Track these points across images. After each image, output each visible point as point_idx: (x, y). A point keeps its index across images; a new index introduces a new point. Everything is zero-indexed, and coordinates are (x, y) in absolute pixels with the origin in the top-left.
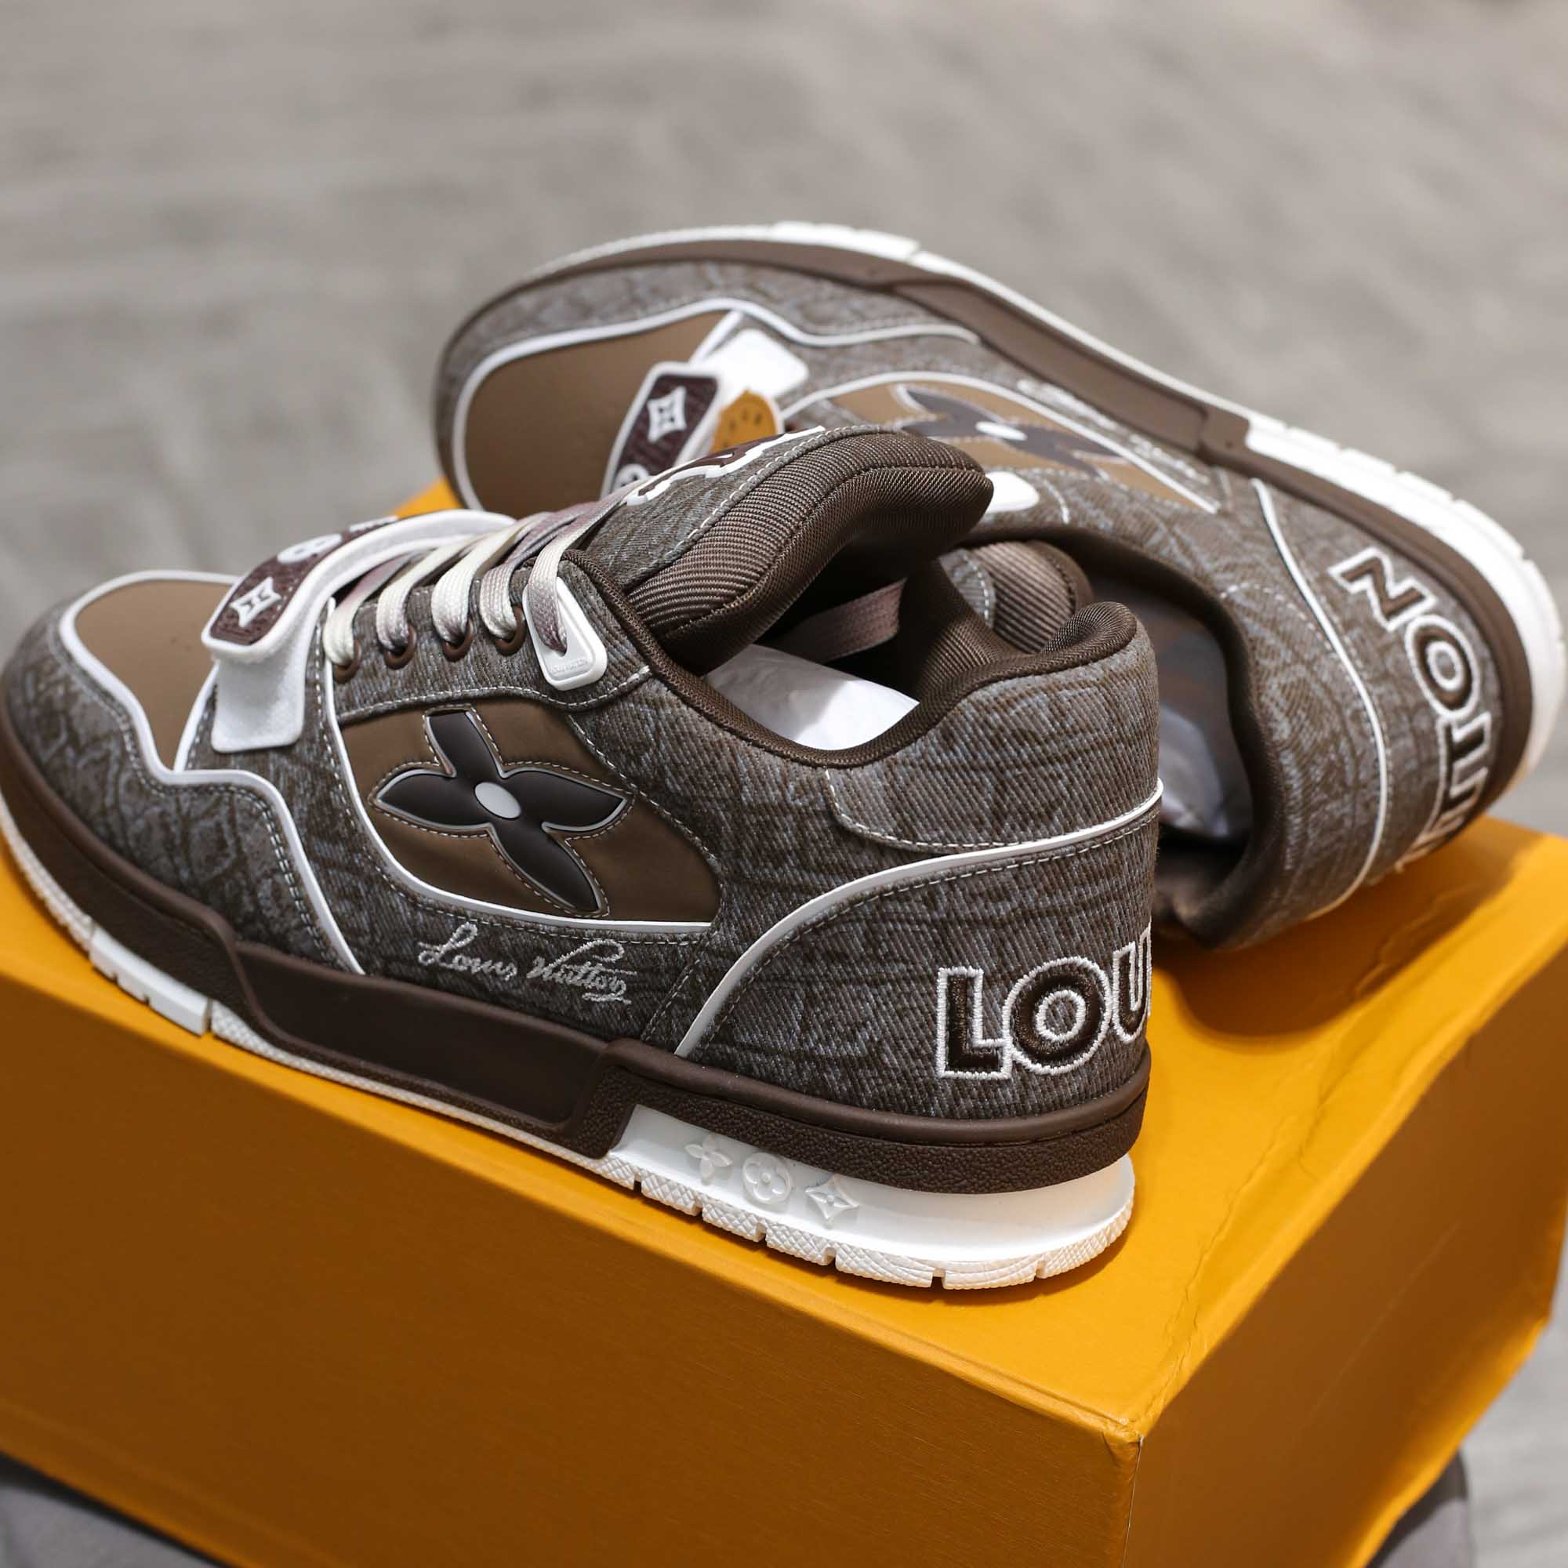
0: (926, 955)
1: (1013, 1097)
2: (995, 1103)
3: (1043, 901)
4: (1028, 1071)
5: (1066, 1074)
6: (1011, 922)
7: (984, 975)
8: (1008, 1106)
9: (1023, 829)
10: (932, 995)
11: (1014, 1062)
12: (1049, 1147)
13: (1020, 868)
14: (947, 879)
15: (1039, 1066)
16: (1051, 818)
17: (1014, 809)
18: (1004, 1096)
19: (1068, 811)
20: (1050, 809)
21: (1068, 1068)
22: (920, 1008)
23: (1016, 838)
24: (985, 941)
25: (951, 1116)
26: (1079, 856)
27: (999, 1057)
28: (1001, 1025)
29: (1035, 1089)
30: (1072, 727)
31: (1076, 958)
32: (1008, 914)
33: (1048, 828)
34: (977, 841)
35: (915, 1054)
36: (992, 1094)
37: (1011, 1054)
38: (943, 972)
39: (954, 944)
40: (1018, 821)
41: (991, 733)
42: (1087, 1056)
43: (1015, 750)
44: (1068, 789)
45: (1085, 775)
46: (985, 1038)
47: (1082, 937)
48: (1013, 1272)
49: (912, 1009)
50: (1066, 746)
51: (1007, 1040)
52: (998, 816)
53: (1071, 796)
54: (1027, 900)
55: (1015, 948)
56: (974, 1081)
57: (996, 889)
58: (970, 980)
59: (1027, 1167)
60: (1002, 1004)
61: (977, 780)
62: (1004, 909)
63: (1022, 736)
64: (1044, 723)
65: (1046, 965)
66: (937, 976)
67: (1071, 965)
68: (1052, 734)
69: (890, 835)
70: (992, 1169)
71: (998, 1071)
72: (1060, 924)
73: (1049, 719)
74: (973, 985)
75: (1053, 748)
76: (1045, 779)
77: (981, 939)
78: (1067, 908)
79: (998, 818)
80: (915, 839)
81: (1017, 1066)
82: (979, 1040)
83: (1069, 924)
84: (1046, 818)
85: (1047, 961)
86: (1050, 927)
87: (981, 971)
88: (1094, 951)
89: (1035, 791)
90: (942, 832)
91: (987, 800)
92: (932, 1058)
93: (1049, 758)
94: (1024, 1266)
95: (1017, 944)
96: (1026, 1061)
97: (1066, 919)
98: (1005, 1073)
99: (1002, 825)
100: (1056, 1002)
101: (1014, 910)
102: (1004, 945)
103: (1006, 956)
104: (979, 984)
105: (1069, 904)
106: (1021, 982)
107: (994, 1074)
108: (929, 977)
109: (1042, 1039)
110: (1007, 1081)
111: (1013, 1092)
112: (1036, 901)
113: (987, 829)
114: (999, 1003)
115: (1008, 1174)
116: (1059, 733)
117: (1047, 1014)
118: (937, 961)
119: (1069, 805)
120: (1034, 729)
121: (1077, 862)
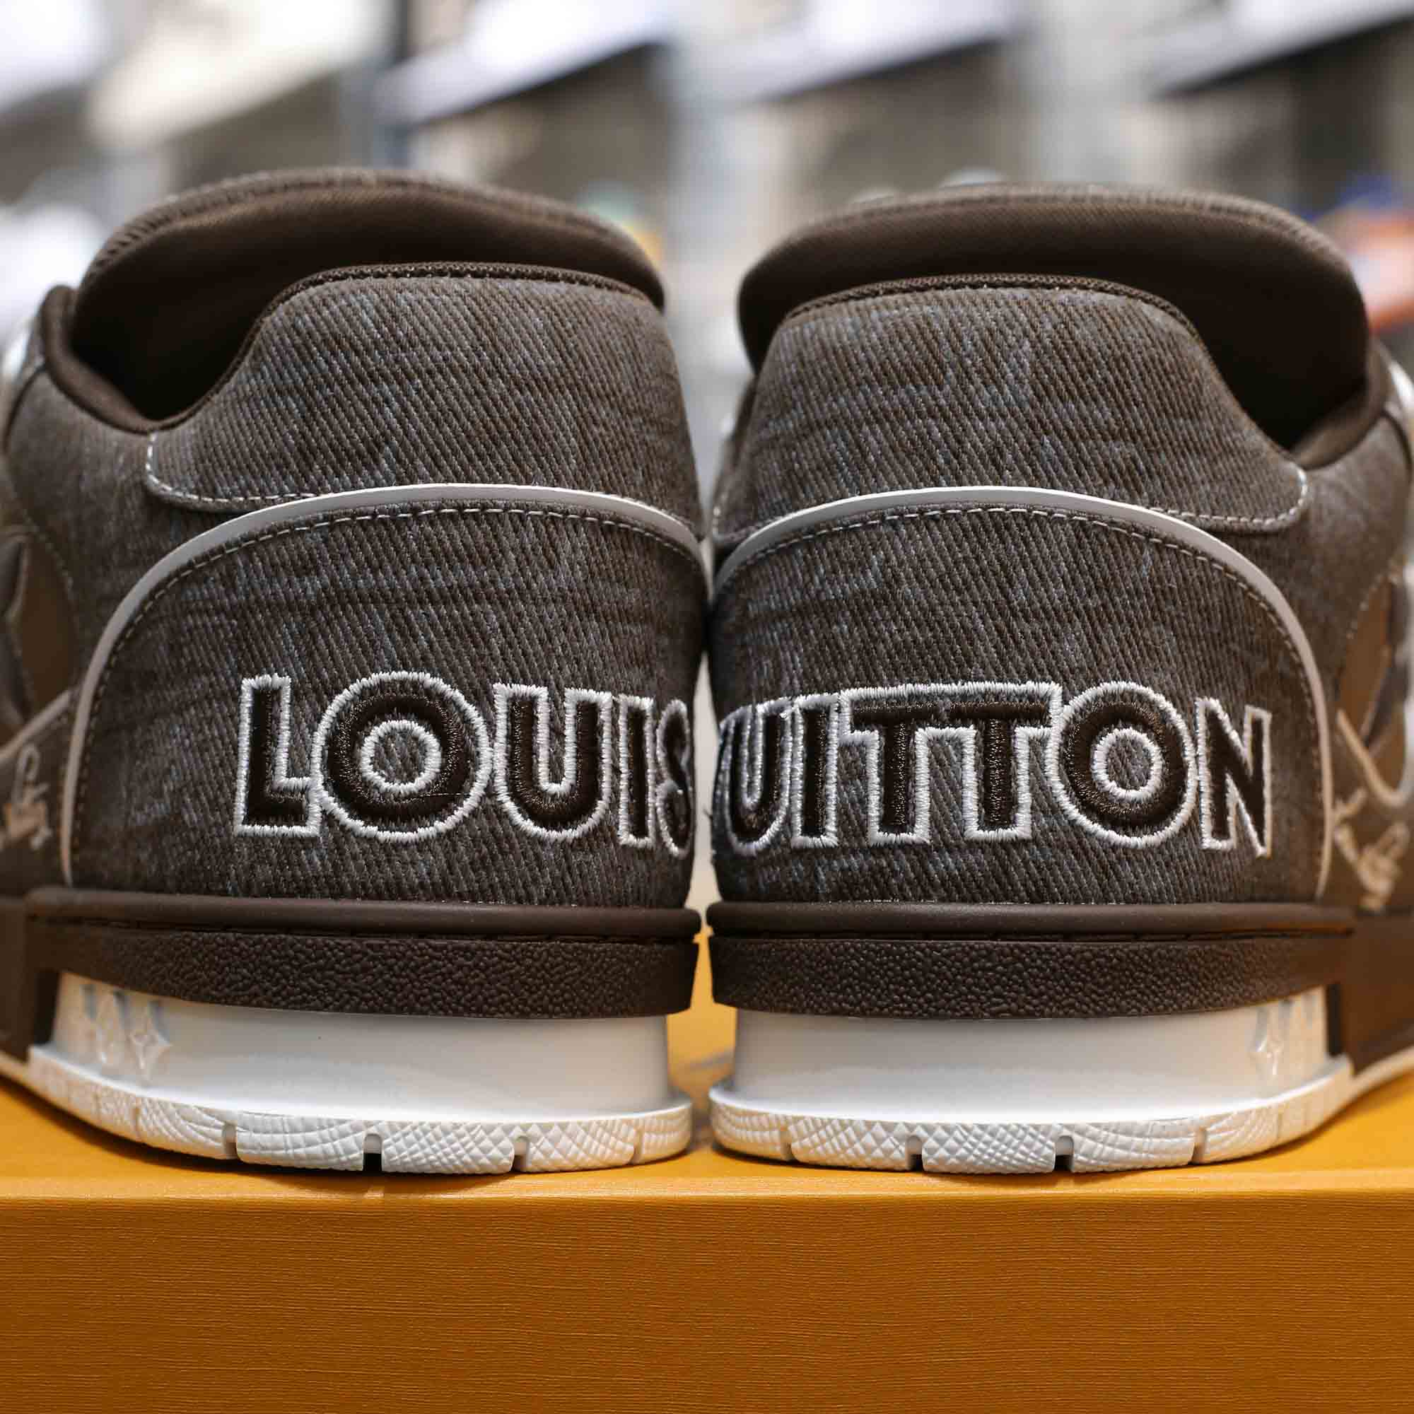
0: (227, 659)
1: (323, 865)
2: (299, 873)
3: (364, 578)
4: (343, 827)
5: (406, 845)
6: (321, 607)
7: (293, 685)
8: (317, 878)
9: (339, 475)
10: (235, 717)
11: (324, 812)
12: (370, 946)
13: (331, 528)
14: (244, 545)
15: (359, 823)
16: (376, 461)
17: (324, 443)
18: (310, 862)
19: (402, 454)
20: (374, 447)
21: (408, 836)
22: (221, 737)
23: (329, 486)
24: (292, 634)
25: (248, 892)
26: (419, 520)
27: (305, 803)
28: (310, 757)
29: (354, 858)
30: (407, 335)
31: (421, 674)
32: (318, 595)
33: (372, 474)
34: (282, 493)
35: (214, 804)
36: (295, 858)
37: (321, 799)
38: (248, 684)
39: (256, 640)
40: (331, 463)
41: (298, 341)
42: (440, 826)
43: (326, 362)
44: (400, 422)
45: (427, 406)
46: (288, 776)
47: (430, 642)
48: (325, 1141)
49: (213, 739)
50: (396, 361)
51: (317, 779)
52: (306, 454)
53: (405, 431)
54: (341, 575)
55: (328, 645)
56: (273, 838)
57: (301, 557)
58: (277, 692)
59: (338, 972)
60: (313, 729)
61: (283, 406)
62: (312, 586)
63: (335, 343)
64: (365, 326)
65: (375, 678)
66: (239, 689)
67: (415, 684)
68: (375, 342)
69: (191, 492)
70: (288, 967)
71: (303, 823)
72: (393, 616)
73: (374, 322)
74: (279, 700)
75: (375, 361)
76: (365, 403)
77: (285, 633)
78: (402, 594)
79: (305, 458)
80: (214, 494)
81: (328, 818)
82: (282, 778)
83: (407, 619)
84: (369, 459)
85: (377, 672)
86: (380, 620)
87: (288, 679)
88: (453, 670)
89: (351, 420)
90: (243, 482)
91: (292, 432)
92: (230, 807)
93: (371, 375)
94: (343, 1135)
95: (332, 641)
96: (342, 814)
97: (402, 611)
98: (311, 828)
99: (311, 468)
100: (391, 735)
101: (324, 589)
102: (315, 643)
103: (318, 658)
104: (286, 698)
105: (404, 588)
106: (340, 699)
107: (297, 829)
108: (231, 691)
109: (367, 784)
110: (313, 840)
111: (322, 858)
112: (355, 580)
113: (292, 473)
114: (309, 727)
115: (311, 980)
116: (387, 342)
117: (377, 751)
118: (239, 668)
119: (402, 443)
120: (350, 332)
121: (416, 528)
